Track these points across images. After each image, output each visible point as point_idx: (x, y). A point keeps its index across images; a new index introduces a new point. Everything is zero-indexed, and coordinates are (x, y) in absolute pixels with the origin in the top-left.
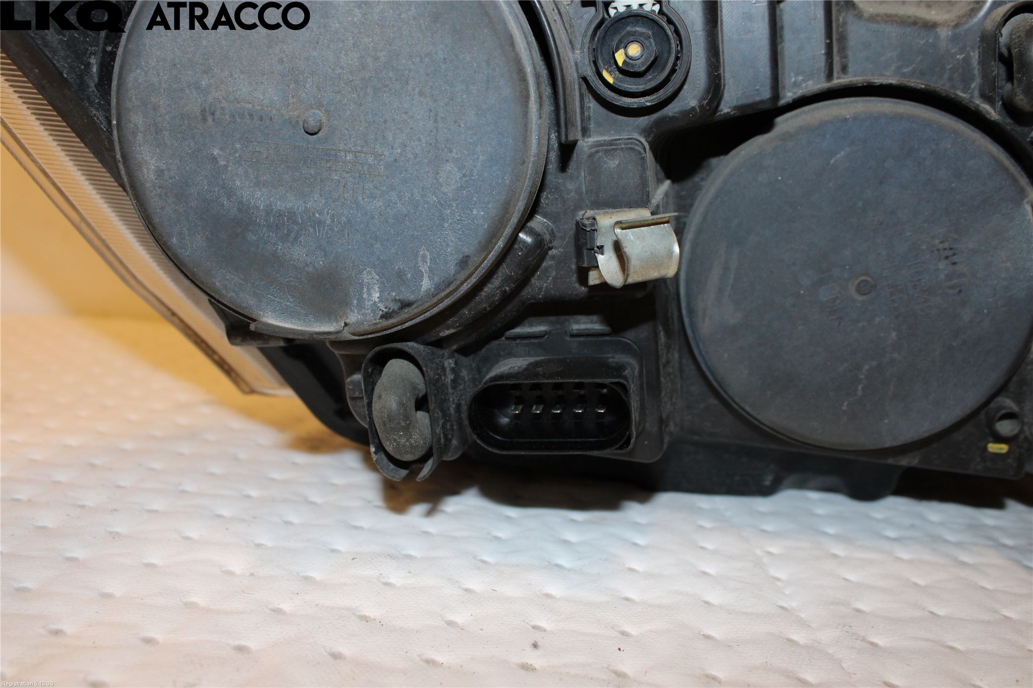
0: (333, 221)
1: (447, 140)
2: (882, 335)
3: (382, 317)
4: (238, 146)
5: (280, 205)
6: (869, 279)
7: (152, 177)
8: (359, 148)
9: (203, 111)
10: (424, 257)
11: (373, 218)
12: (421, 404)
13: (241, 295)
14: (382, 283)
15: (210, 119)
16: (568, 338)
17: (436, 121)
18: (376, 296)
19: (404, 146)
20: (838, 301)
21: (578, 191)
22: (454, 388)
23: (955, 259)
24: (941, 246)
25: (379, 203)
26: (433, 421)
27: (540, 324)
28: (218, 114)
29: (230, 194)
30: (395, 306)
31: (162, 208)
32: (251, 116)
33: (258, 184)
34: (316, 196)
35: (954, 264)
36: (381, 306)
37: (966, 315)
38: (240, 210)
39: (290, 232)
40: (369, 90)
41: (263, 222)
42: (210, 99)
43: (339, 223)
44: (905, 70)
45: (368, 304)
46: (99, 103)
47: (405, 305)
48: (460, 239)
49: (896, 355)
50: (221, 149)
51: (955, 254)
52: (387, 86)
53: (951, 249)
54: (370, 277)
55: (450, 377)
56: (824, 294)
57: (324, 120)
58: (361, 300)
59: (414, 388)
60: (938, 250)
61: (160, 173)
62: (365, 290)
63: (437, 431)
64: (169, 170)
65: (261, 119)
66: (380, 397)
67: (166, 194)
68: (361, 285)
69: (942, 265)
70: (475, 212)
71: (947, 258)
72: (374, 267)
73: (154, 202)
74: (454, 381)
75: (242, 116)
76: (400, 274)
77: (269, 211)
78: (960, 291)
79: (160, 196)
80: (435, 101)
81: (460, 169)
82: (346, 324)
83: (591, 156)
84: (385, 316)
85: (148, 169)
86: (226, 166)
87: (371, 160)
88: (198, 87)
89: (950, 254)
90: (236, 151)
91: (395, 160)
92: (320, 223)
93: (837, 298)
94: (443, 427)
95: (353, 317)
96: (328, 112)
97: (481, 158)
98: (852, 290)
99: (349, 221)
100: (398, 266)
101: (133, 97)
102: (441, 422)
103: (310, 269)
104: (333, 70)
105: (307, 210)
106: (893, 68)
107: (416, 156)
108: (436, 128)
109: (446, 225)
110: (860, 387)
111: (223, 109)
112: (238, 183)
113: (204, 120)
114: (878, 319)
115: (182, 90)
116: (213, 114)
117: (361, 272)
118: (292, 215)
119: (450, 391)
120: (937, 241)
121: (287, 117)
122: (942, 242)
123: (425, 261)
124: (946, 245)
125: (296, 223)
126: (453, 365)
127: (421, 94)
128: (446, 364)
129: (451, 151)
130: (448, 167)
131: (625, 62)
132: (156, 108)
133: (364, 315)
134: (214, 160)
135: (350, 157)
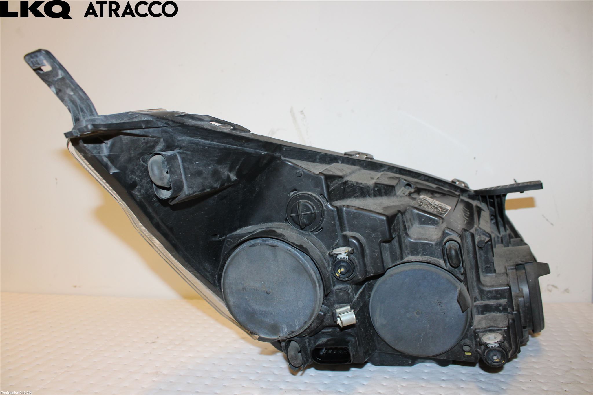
0: (275, 313)
1: (299, 296)
2: (425, 326)
3: (288, 335)
4: (251, 296)
5: (262, 309)
6: (419, 311)
7: (232, 303)
8: (279, 297)
9: (243, 289)
10: (296, 321)
11: (284, 312)
12: (299, 352)
13: (254, 330)
14: (287, 327)
15: (244, 290)
16: (336, 333)
17: (296, 292)
18: (286, 330)
19: (289, 297)
20: (412, 317)
21: (334, 300)
22: (309, 346)
23: (442, 305)
24: (437, 302)
25: (285, 309)
26: (303, 357)
27: (330, 329)
28: (246, 289)
29: (250, 307)
30: (290, 333)
31: (235, 310)
32: (254, 290)
33: (257, 305)
34: (271, 308)
35: (442, 306)
36: (287, 332)
37: (447, 320)
38: (253, 310)
39: (265, 315)
40: (281, 285)
41: (258, 313)
42: (244, 286)
43: (276, 314)
44: (425, 253)
45: (284, 332)
46: (218, 285)
47: (293, 332)
48: (304, 318)
49: (430, 331)
50: (248, 297)
51: (441, 304)
52: (284, 284)
53: (440, 302)
54: (284, 326)
55: (308, 344)
56: (408, 315)
57: (271, 291)
58: (283, 331)
59: (298, 349)
60: (437, 303)
61: (234, 302)
62: (283, 329)
63: (304, 359)
64: (236, 301)
65: (256, 290)
66: (289, 352)
67: (235, 307)
68: (282, 328)
69: (438, 307)
70: (307, 312)
71: (439, 305)
72: (285, 323)
73: (233, 309)
74: (309, 345)
75: (252, 290)
76: (291, 325)
77: (260, 311)
78: (445, 313)
79: (234, 307)
80: (296, 288)
81: (302, 302)
82: (280, 337)
83: (336, 292)
84: (289, 335)
85: (231, 302)
86: (249, 301)
87: (282, 300)
88: (241, 283)
89: (440, 304)
90: (251, 297)
91: (288, 300)
92: (272, 314)
93: (411, 316)
94: (306, 357)
95: (281, 335)
96: (271, 289)
97: (307, 300)
98: (415, 314)
99: (278, 313)
100: (291, 323)
101: (227, 286)
102: (305, 357)
103: (270, 324)
104: (272, 281)
105: (268, 311)
106: (421, 253)
107: (292, 299)
108: (296, 293)
109: (301, 314)
110: (421, 340)
111: (247, 288)
112: (252, 304)
113: (243, 290)
114: (423, 321)
115: (238, 284)
116: (245, 289)
117: (282, 325)
118: (265, 312)
119: (308, 347)
120: (436, 301)
121: (262, 290)
122: (437, 301)
123: (297, 322)
124: (439, 302)
125: (266, 313)
126: (308, 341)
127: (292, 286)
128: (306, 341)
129: (300, 298)
130: (300, 302)
131: (340, 272)
132: (232, 288)
133: (284, 334)
134: (246, 299)
135: (277, 299)
